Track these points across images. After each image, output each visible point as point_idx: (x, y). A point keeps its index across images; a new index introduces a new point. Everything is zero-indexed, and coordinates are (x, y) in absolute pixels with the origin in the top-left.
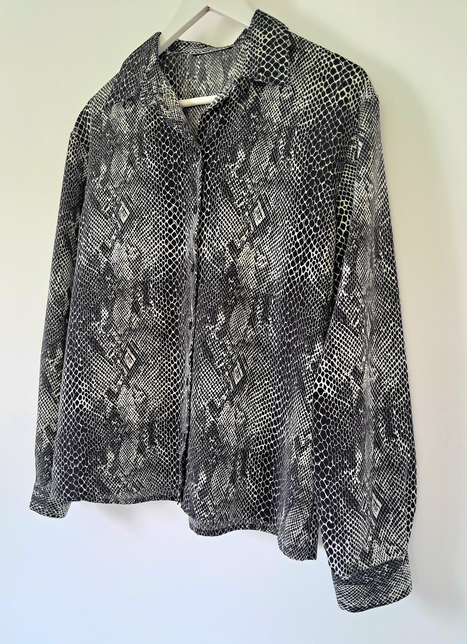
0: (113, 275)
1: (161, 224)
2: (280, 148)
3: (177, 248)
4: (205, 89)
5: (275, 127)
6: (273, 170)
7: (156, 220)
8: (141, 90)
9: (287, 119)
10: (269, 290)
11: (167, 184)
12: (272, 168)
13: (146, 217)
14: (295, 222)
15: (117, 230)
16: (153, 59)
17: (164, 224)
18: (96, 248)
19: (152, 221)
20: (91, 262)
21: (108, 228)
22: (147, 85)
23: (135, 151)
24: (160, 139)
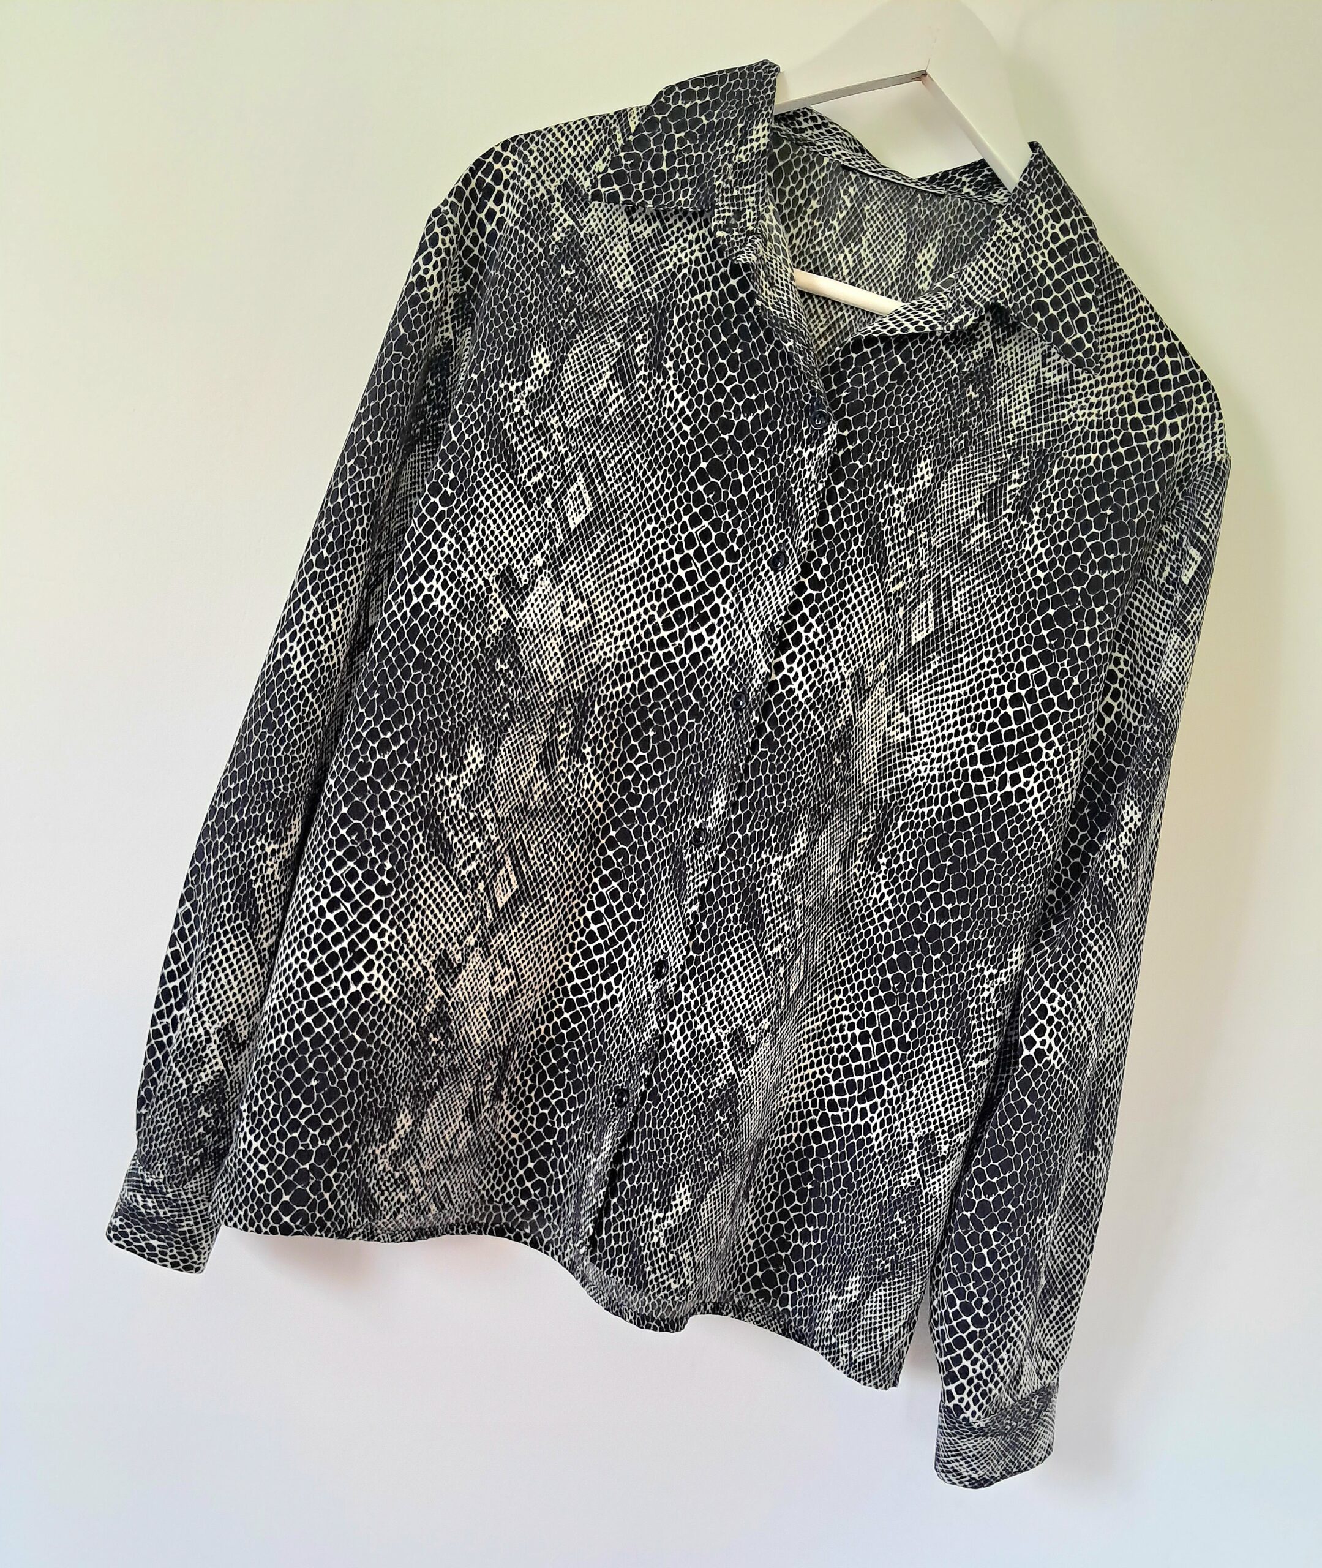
0: (517, 659)
1: (661, 559)
2: (1009, 488)
3: (683, 631)
4: (852, 265)
5: (1011, 436)
6: (980, 531)
7: (650, 547)
8: (714, 206)
9: (1040, 429)
10: (899, 796)
11: (704, 465)
12: (979, 526)
13: (630, 532)
14: (1010, 667)
15: (552, 543)
16: (760, 136)
17: (669, 563)
18: (485, 575)
19: (639, 546)
20: (466, 610)
21: (528, 530)
22: (732, 198)
23: (639, 349)
24: (715, 346)
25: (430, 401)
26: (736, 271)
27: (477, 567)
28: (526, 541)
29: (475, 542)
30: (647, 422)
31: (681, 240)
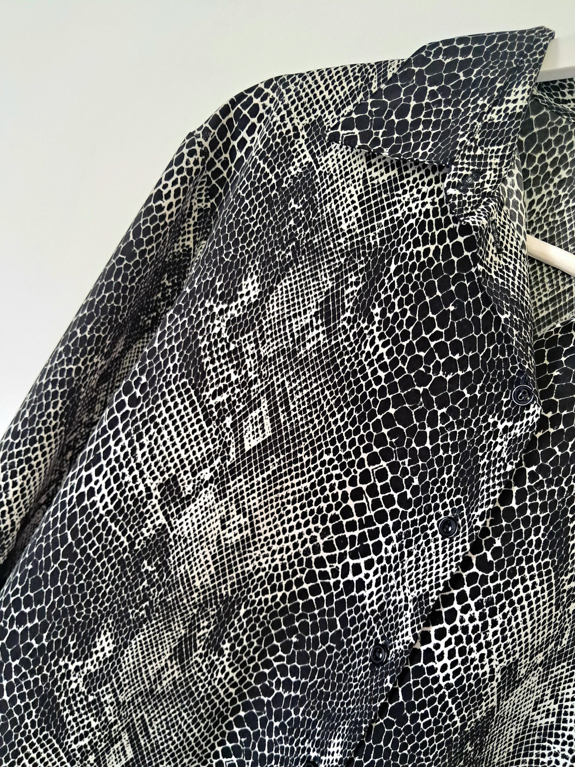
1: (332, 488)
3: (342, 557)
7: (324, 476)
8: (452, 162)
11: (392, 411)
13: (305, 459)
15: (223, 460)
16: (518, 98)
17: (340, 492)
18: (148, 482)
19: (313, 473)
20: (121, 512)
21: (202, 445)
22: (474, 157)
23: (350, 290)
24: (428, 299)
25: (164, 298)
26: (466, 229)
27: (142, 473)
28: (198, 454)
29: (146, 449)
30: (342, 362)
31: (415, 191)
